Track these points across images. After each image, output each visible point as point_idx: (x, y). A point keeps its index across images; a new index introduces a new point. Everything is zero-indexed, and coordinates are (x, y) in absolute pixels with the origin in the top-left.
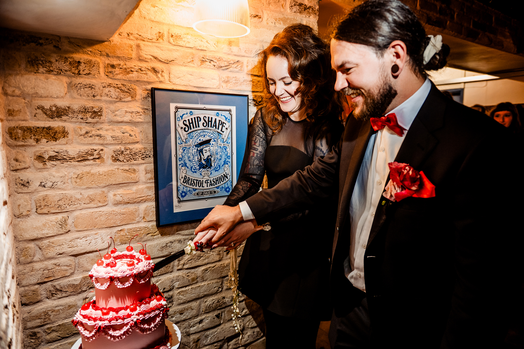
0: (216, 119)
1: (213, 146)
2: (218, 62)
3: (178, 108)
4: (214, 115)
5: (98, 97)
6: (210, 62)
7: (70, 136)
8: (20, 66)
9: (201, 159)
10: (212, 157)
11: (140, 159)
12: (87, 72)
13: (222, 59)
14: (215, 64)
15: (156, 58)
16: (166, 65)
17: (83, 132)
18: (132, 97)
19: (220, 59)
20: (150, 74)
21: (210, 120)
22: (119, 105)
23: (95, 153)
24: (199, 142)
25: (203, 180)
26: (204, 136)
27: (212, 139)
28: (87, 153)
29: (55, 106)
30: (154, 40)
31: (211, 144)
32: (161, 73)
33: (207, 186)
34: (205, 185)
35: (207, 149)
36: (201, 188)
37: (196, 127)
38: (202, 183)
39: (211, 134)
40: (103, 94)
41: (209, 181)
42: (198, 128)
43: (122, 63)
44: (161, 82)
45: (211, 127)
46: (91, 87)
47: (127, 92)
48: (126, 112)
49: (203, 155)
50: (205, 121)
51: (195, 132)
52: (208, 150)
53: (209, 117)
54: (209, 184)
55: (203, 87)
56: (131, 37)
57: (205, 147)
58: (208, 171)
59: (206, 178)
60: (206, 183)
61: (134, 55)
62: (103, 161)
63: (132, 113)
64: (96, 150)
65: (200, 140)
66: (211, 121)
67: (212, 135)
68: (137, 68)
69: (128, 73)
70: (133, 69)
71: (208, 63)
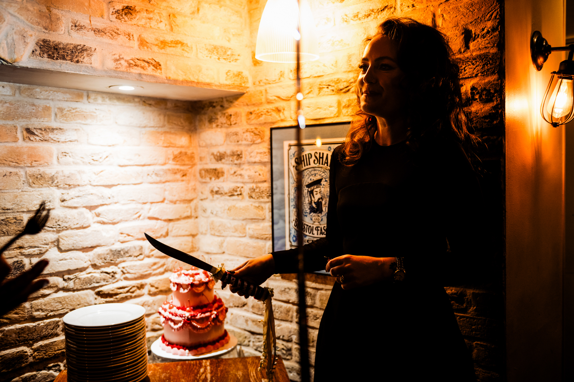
0: (327, 155)
1: (324, 186)
2: (336, 85)
3: (291, 146)
4: (326, 150)
5: (240, 142)
6: (328, 88)
7: (225, 175)
8: (205, 125)
9: (311, 202)
10: (323, 200)
11: (266, 197)
12: (235, 122)
13: (341, 80)
14: (333, 88)
15: (279, 97)
16: (288, 102)
17: (232, 172)
18: (262, 139)
19: (338, 81)
20: (274, 114)
21: (321, 156)
22: (253, 147)
23: (238, 190)
24: (310, 182)
25: (313, 225)
26: (315, 176)
27: (324, 179)
28: (233, 190)
29: (219, 152)
30: (277, 81)
31: (322, 185)
32: (282, 111)
33: (318, 234)
34: (315, 232)
35: (318, 190)
36: (311, 235)
37: (307, 165)
38: (312, 230)
39: (322, 172)
40: (243, 139)
41: (319, 229)
42: (309, 166)
43: (256, 109)
44: (282, 120)
45: (322, 164)
46: (236, 134)
47: (258, 135)
48: (257, 153)
49: (314, 198)
50: (316, 157)
51: (306, 171)
52: (318, 192)
53: (320, 153)
54: (319, 232)
55: (320, 119)
56: (262, 84)
57: (316, 187)
58: (318, 216)
59: (317, 224)
60: (316, 230)
61: (264, 100)
62: (243, 198)
63: (261, 153)
64: (238, 188)
65: (311, 179)
66: (323, 158)
67: (323, 174)
68: (265, 111)
69: (259, 117)
70: (262, 113)
71: (325, 89)
